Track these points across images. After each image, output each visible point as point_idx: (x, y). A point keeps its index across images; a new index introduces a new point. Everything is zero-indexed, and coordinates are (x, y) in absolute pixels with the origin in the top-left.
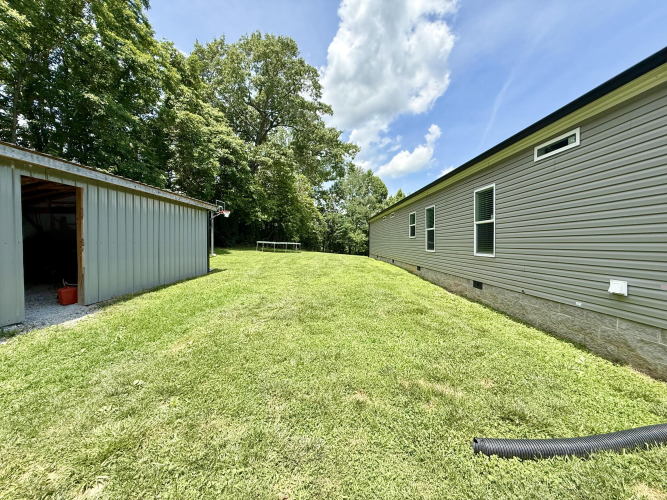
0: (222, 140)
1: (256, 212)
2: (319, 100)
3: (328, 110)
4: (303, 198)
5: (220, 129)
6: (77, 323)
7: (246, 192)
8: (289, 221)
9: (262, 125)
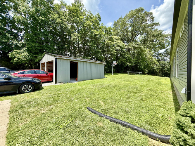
0: (118, 45)
1: (128, 63)
2: (153, 22)
3: (158, 24)
4: (149, 57)
5: (118, 42)
6: (75, 83)
7: (125, 58)
8: (140, 65)
9: (132, 37)
